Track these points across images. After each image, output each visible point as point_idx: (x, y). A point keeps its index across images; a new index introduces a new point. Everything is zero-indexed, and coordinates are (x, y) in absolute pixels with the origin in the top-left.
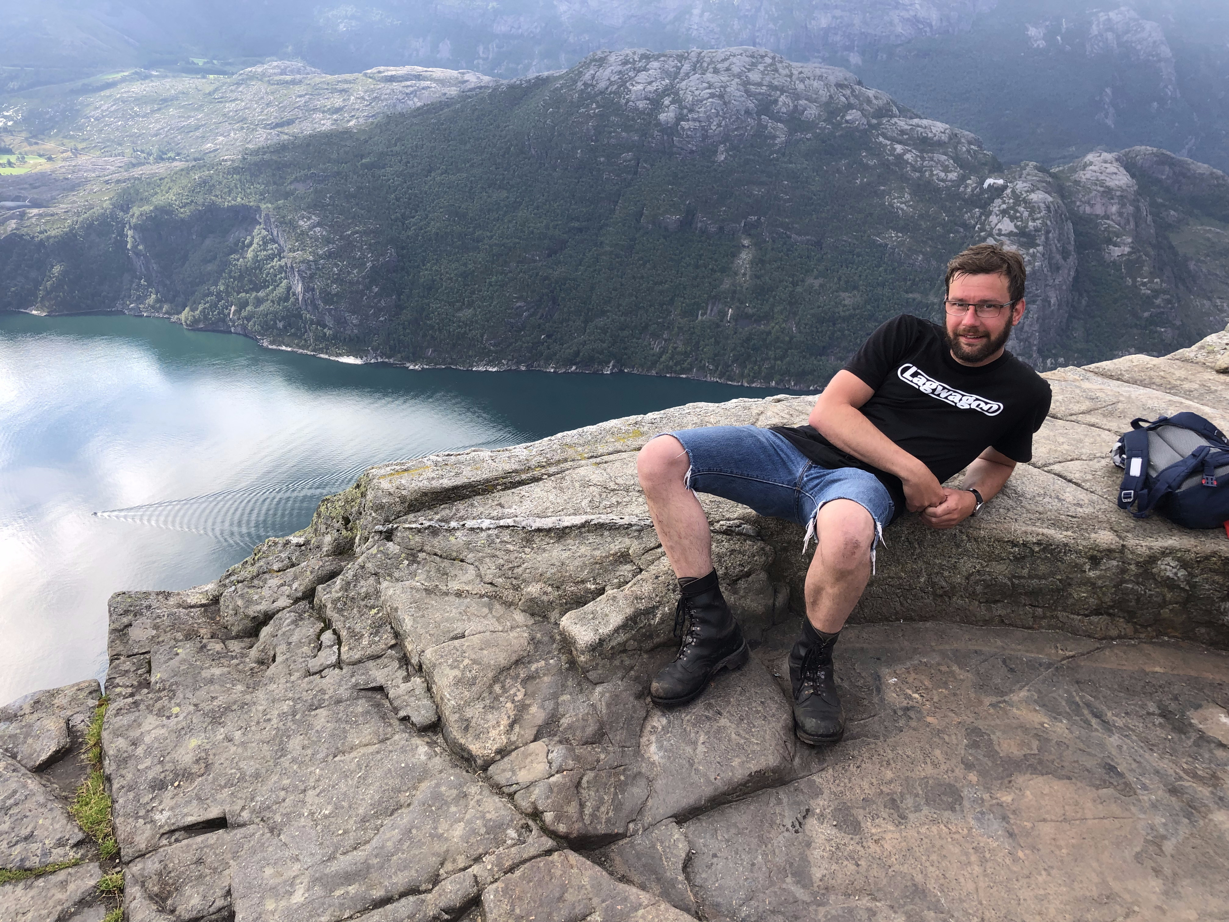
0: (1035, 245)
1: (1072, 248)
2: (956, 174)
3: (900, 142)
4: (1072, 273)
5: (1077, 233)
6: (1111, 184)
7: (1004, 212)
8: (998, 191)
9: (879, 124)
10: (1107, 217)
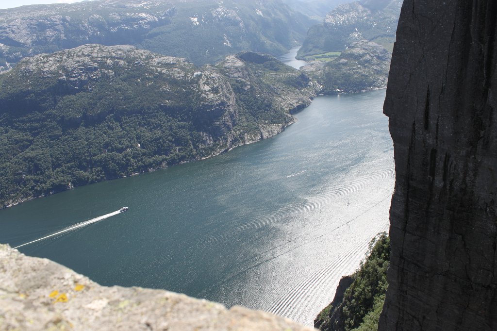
0: (219, 92)
1: (231, 90)
2: (183, 74)
3: (158, 67)
4: (235, 99)
5: (232, 85)
6: (236, 65)
7: (204, 84)
8: (200, 77)
9: (148, 62)
10: (239, 77)
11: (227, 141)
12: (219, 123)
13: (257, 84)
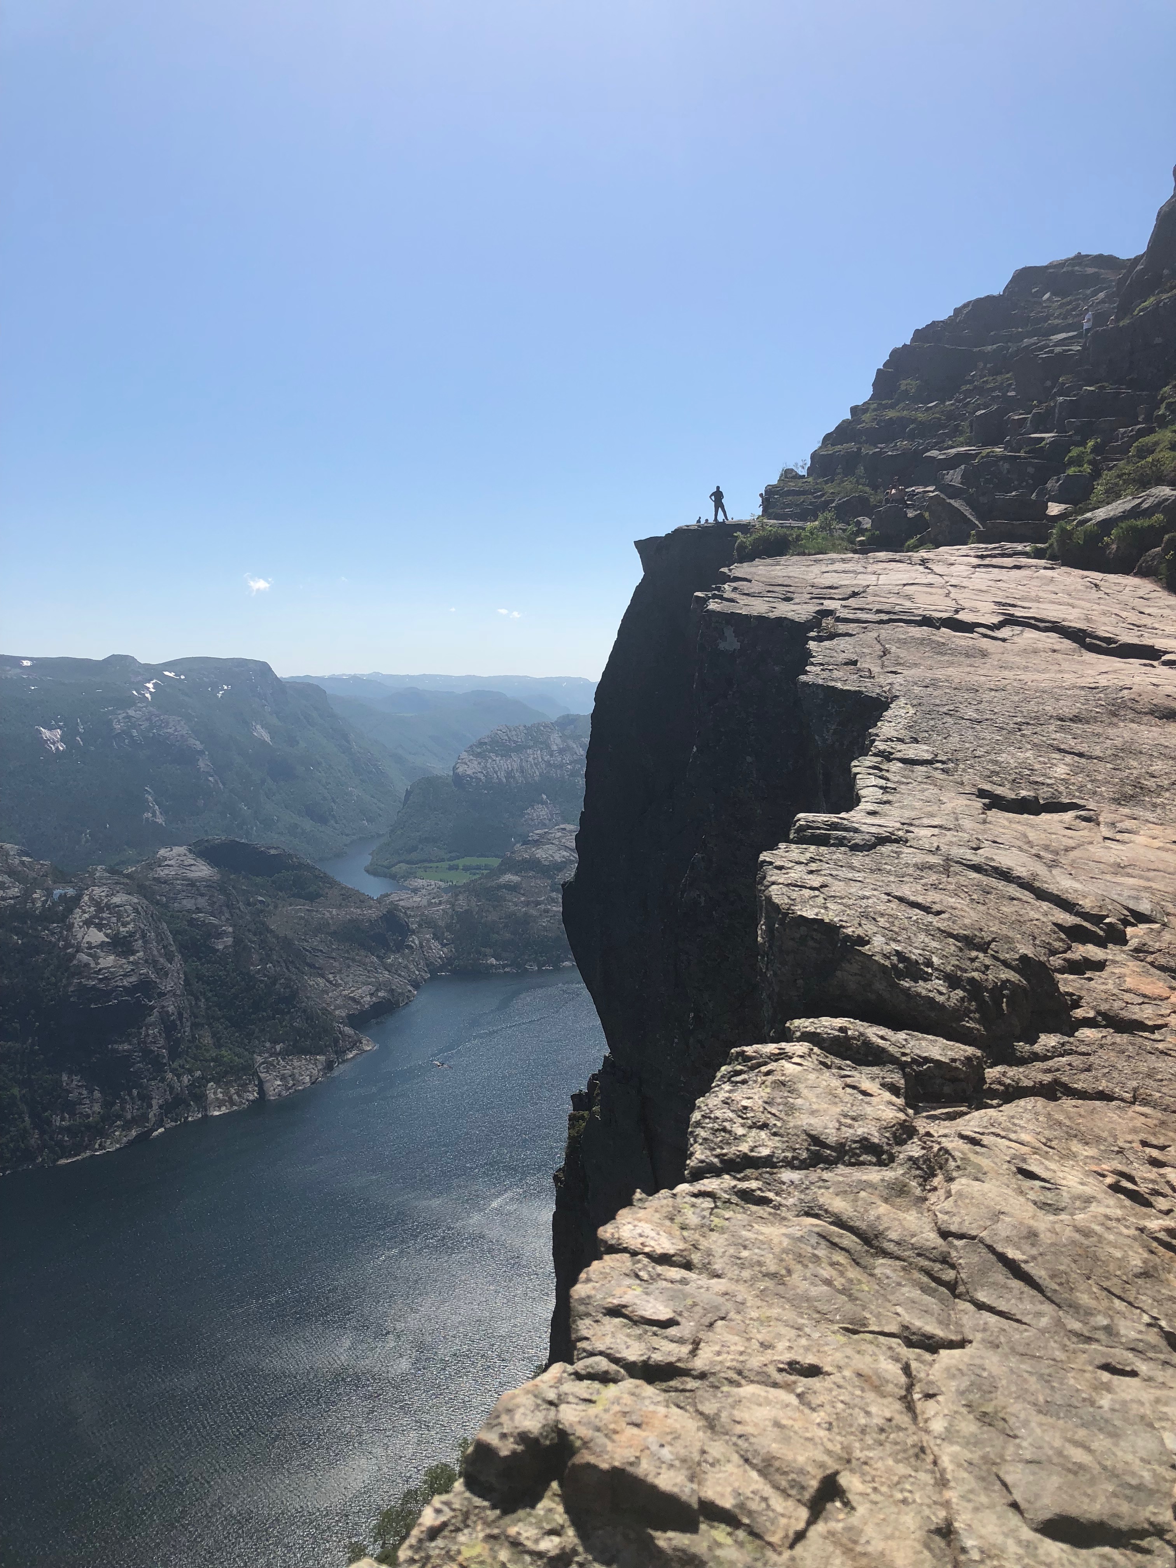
0: (133, 953)
1: (173, 948)
2: (16, 890)
4: (182, 976)
5: (175, 933)
6: (192, 874)
7: (88, 923)
8: (73, 901)
10: (198, 910)
11: (150, 1106)
12: (126, 1047)
13: (255, 935)
